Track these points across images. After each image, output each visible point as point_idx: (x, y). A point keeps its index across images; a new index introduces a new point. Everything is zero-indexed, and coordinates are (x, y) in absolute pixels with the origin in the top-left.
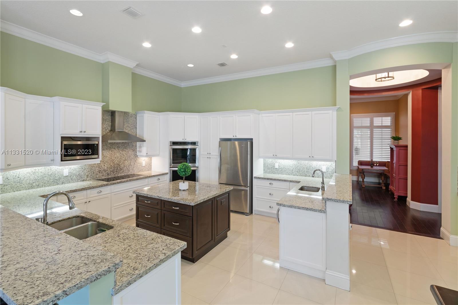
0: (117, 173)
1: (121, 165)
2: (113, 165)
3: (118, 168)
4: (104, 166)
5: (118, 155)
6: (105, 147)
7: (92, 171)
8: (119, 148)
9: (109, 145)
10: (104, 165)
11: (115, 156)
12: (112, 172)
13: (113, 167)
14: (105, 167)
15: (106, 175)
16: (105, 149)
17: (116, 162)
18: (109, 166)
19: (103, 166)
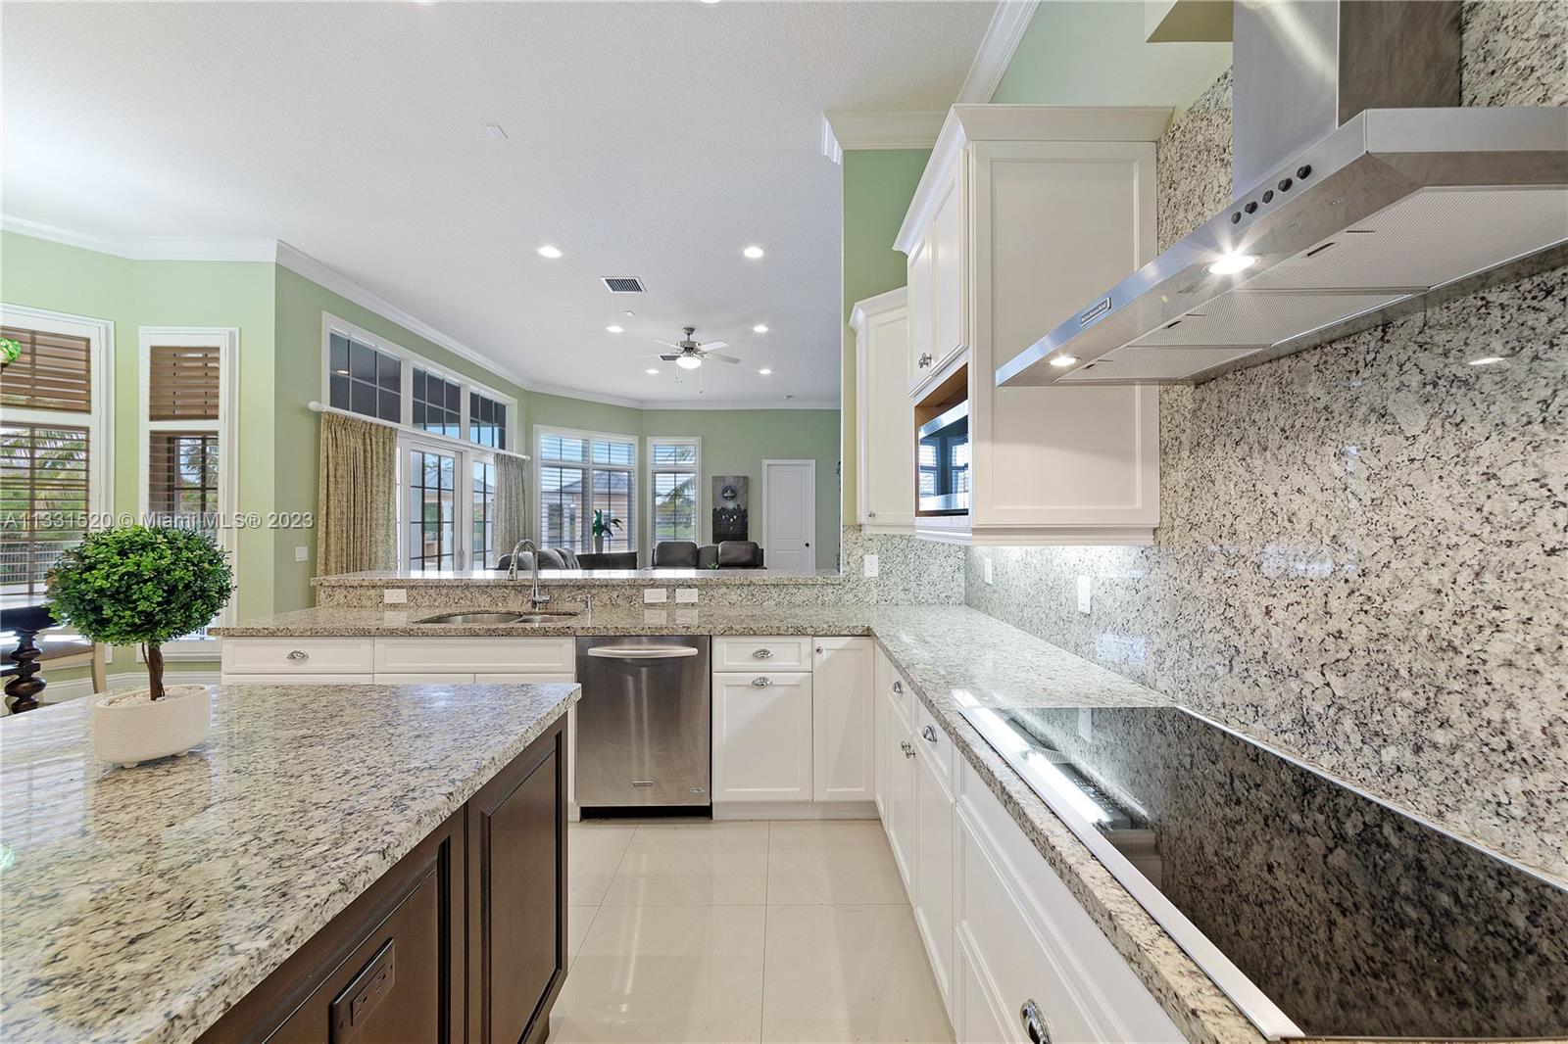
0: (1418, 772)
1: (1499, 676)
2: (1358, 636)
3: (1451, 706)
4: (1268, 612)
5: (1443, 512)
6: (1275, 408)
7: (1182, 631)
8: (1461, 403)
9: (1312, 390)
10: (1266, 601)
11: (1397, 517)
12: (1348, 723)
13: (1358, 663)
14: (1275, 631)
15: (1286, 719)
16: (1275, 438)
17: (1405, 605)
18: (1317, 632)
19: (1257, 616)
